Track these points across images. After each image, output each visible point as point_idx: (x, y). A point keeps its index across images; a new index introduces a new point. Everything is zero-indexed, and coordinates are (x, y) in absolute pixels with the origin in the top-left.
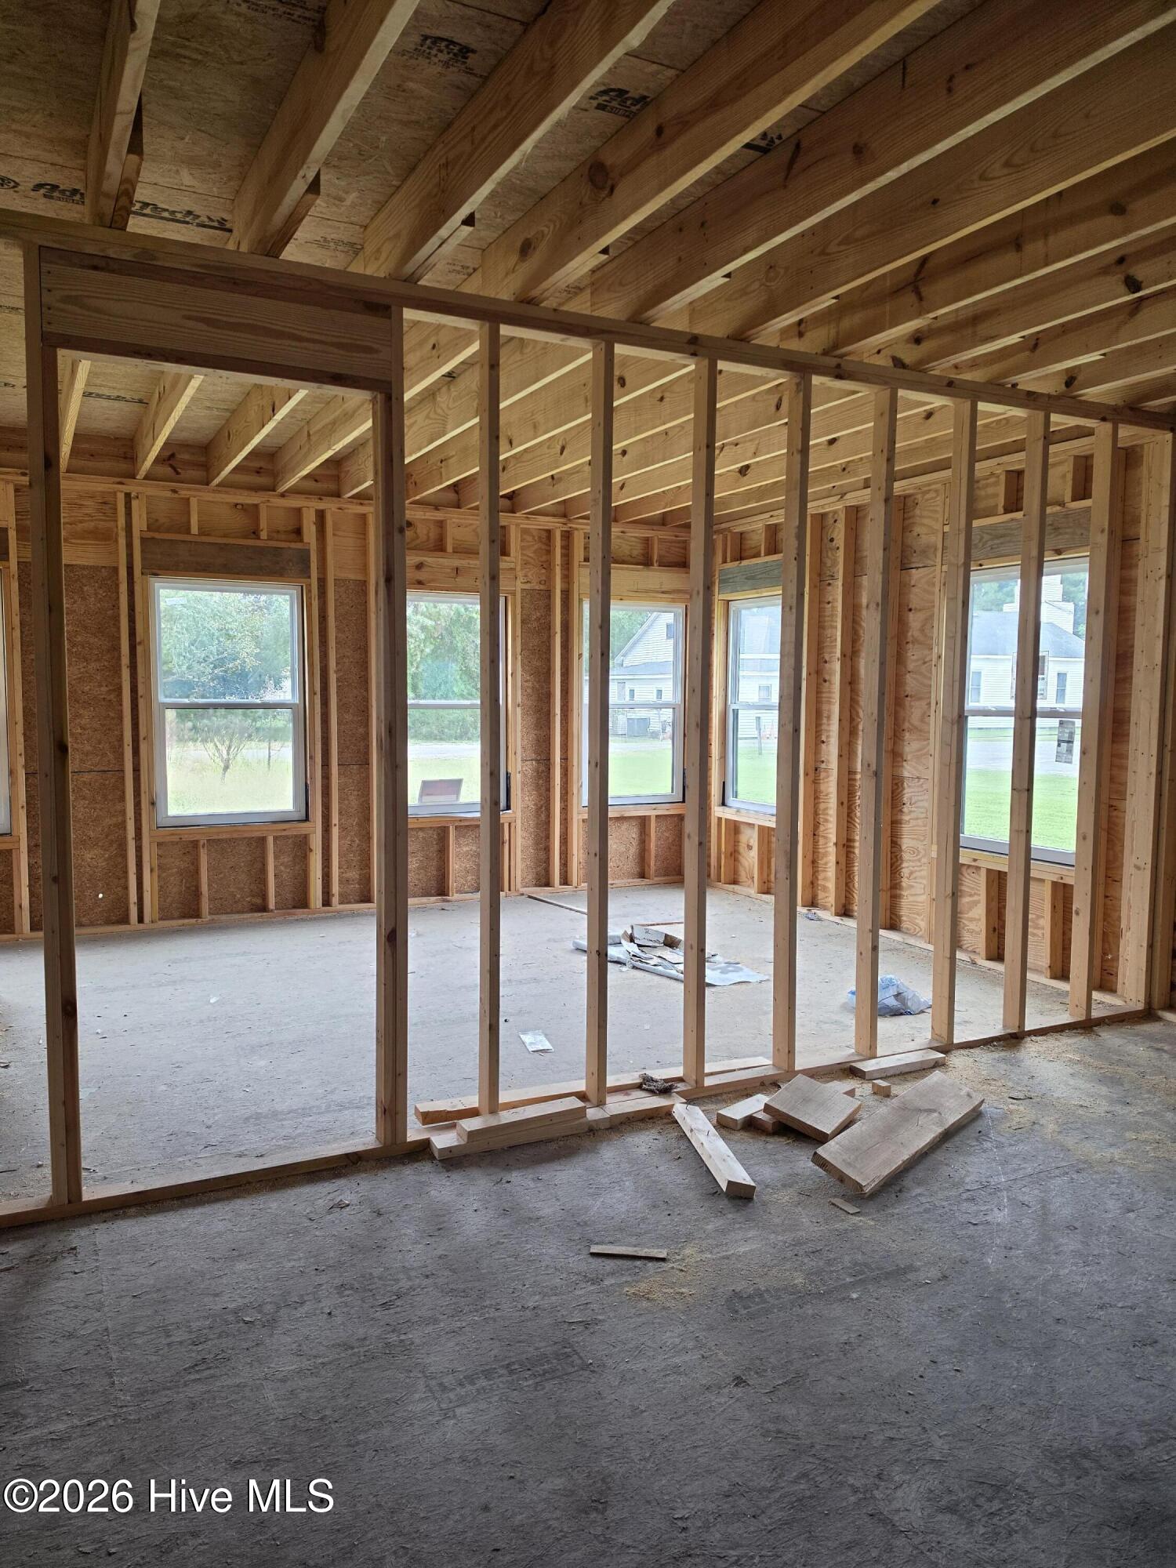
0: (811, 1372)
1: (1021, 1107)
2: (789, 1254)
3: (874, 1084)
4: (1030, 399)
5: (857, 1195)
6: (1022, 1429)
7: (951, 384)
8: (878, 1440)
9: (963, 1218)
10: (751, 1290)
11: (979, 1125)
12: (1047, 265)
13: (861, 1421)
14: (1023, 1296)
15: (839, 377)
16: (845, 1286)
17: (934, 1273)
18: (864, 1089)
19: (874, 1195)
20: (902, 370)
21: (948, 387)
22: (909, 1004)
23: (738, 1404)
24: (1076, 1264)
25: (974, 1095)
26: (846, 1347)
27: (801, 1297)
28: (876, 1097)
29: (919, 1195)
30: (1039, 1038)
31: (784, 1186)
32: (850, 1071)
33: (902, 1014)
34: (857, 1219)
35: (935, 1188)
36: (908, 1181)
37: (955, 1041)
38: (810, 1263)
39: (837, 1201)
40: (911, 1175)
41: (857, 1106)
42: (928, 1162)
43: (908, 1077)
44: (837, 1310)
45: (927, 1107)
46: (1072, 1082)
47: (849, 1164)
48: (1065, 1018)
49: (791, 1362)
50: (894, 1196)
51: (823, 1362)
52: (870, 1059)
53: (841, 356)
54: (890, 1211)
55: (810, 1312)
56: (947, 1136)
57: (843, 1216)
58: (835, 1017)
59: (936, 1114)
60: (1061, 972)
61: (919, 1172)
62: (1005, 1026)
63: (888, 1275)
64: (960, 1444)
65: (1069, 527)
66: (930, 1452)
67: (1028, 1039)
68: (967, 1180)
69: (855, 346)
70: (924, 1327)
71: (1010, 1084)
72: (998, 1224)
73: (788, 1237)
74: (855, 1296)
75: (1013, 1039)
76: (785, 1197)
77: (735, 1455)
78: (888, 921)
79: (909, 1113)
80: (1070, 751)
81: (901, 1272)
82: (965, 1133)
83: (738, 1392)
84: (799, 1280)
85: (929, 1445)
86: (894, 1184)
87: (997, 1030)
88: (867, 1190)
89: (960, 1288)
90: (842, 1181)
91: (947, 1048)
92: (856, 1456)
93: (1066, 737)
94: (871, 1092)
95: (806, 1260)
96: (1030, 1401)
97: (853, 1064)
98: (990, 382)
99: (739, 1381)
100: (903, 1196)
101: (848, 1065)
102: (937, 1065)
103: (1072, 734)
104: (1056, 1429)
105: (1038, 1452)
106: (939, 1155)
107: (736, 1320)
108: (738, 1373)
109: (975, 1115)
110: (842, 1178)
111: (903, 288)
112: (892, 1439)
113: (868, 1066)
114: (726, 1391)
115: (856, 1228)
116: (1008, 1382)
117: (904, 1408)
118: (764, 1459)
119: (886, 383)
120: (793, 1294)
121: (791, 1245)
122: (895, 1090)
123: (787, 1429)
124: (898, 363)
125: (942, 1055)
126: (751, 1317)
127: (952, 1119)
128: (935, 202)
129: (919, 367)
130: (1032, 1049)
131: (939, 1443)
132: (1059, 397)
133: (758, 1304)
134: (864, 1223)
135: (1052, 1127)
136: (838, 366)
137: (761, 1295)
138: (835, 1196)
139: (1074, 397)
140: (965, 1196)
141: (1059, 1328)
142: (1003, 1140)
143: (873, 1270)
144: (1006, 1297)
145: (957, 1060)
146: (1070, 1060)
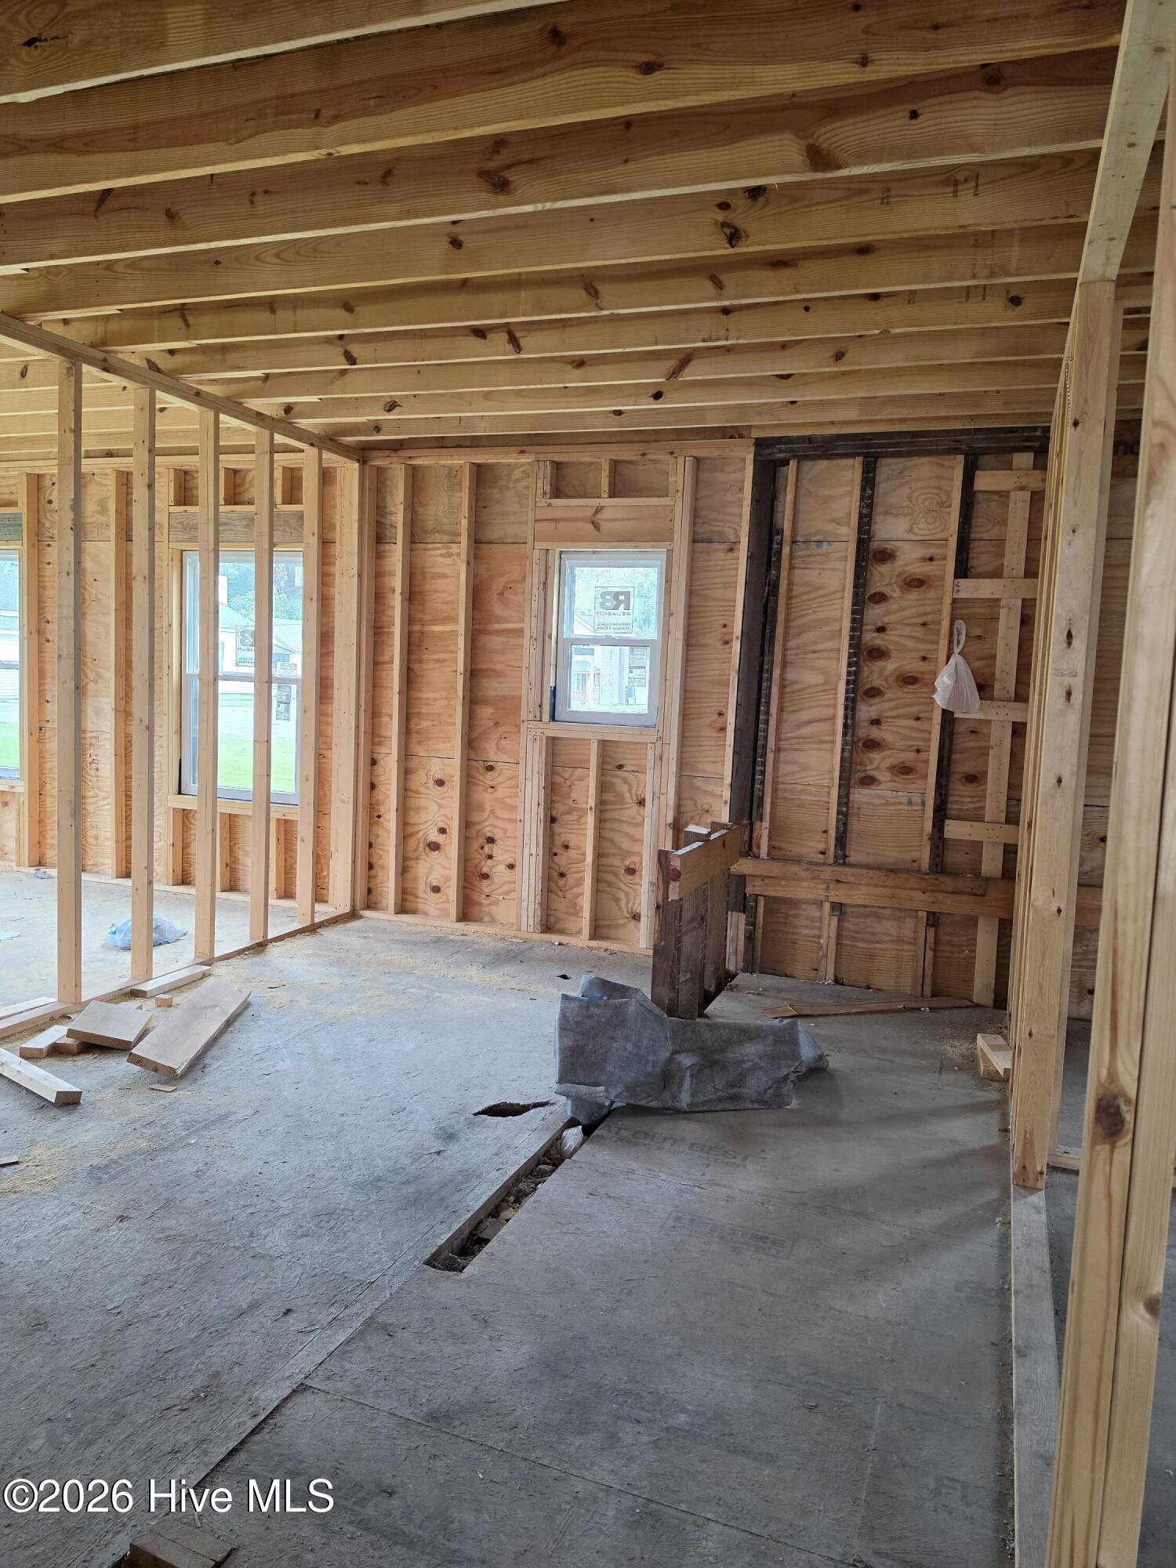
0: (177, 1196)
1: (279, 993)
2: (128, 1131)
3: (157, 1000)
4: (258, 418)
5: (171, 1077)
6: (337, 1179)
7: (198, 393)
8: (243, 1217)
9: (260, 1073)
10: (105, 1162)
11: (250, 1011)
12: (295, 331)
13: (227, 1211)
14: (314, 1108)
15: (106, 370)
16: (183, 1138)
17: (249, 1112)
18: (150, 1004)
19: (184, 1075)
20: (157, 374)
21: (197, 396)
22: (167, 935)
23: (128, 1232)
24: (345, 1080)
25: (243, 990)
26: (198, 1174)
27: (151, 1154)
28: (161, 1008)
29: (218, 1068)
30: (278, 944)
31: (104, 1087)
32: (134, 994)
33: (160, 944)
34: (175, 1094)
35: (231, 1059)
36: (207, 1060)
37: (216, 956)
38: (148, 1132)
39: (153, 1086)
40: (209, 1055)
41: (149, 1016)
42: (219, 1044)
43: (183, 989)
44: (182, 1154)
45: (211, 1004)
46: (311, 969)
47: (161, 1056)
48: (296, 926)
49: (160, 1195)
50: (200, 1072)
51: (184, 1187)
52: (147, 981)
53: (107, 352)
54: (201, 1082)
55: (162, 1161)
56: (229, 1023)
57: (163, 1094)
58: (100, 956)
59: (219, 1008)
60: (287, 893)
61: (215, 1052)
62: (251, 938)
63: (213, 1123)
64: (299, 1201)
65: (281, 525)
66: (281, 1211)
67: (270, 945)
68: (254, 1048)
69: (123, 347)
70: (252, 1144)
71: (266, 979)
72: (285, 1071)
73: (124, 1120)
74: (193, 1141)
75: (260, 947)
76: (108, 1094)
77: (139, 1260)
78: (124, 869)
79: (197, 1011)
80: (287, 710)
81: (222, 1118)
82: (241, 1018)
83: (125, 1224)
84: (144, 1144)
85: (279, 1208)
86: (197, 1063)
87: (246, 943)
88: (179, 1072)
89: (271, 1115)
90: (156, 1070)
91: (210, 962)
92: (231, 1231)
93: (284, 699)
94: (154, 1005)
95: (144, 1130)
96: (337, 1164)
97: (135, 988)
98: (228, 399)
99: (122, 1219)
100: (207, 1070)
101: (129, 990)
102: (204, 976)
103: (289, 696)
104: (358, 1173)
105: (350, 1188)
106: (227, 1037)
107: (101, 1183)
108: (119, 1214)
109: (246, 1005)
110: (156, 1068)
111: (170, 311)
112: (252, 1213)
113: (148, 987)
114: (114, 1227)
115: (177, 1100)
116: (319, 1158)
117: (255, 1194)
118: (163, 1255)
119: (145, 383)
120: (143, 1154)
121: (127, 1124)
122: (176, 1001)
123: (172, 1233)
124: (153, 366)
125: (208, 967)
126: (115, 1177)
127: (231, 1010)
128: (217, 263)
129: (173, 374)
130: (274, 951)
131: (285, 1205)
132: (280, 420)
133: (115, 1168)
134: (183, 1095)
135: (305, 1001)
136: (105, 360)
137: (115, 1162)
138: (152, 1084)
139: (291, 423)
140: (255, 1058)
141: (344, 1119)
142: (272, 1016)
143: (201, 1122)
144: (304, 1111)
145: (220, 969)
146: (306, 955)
